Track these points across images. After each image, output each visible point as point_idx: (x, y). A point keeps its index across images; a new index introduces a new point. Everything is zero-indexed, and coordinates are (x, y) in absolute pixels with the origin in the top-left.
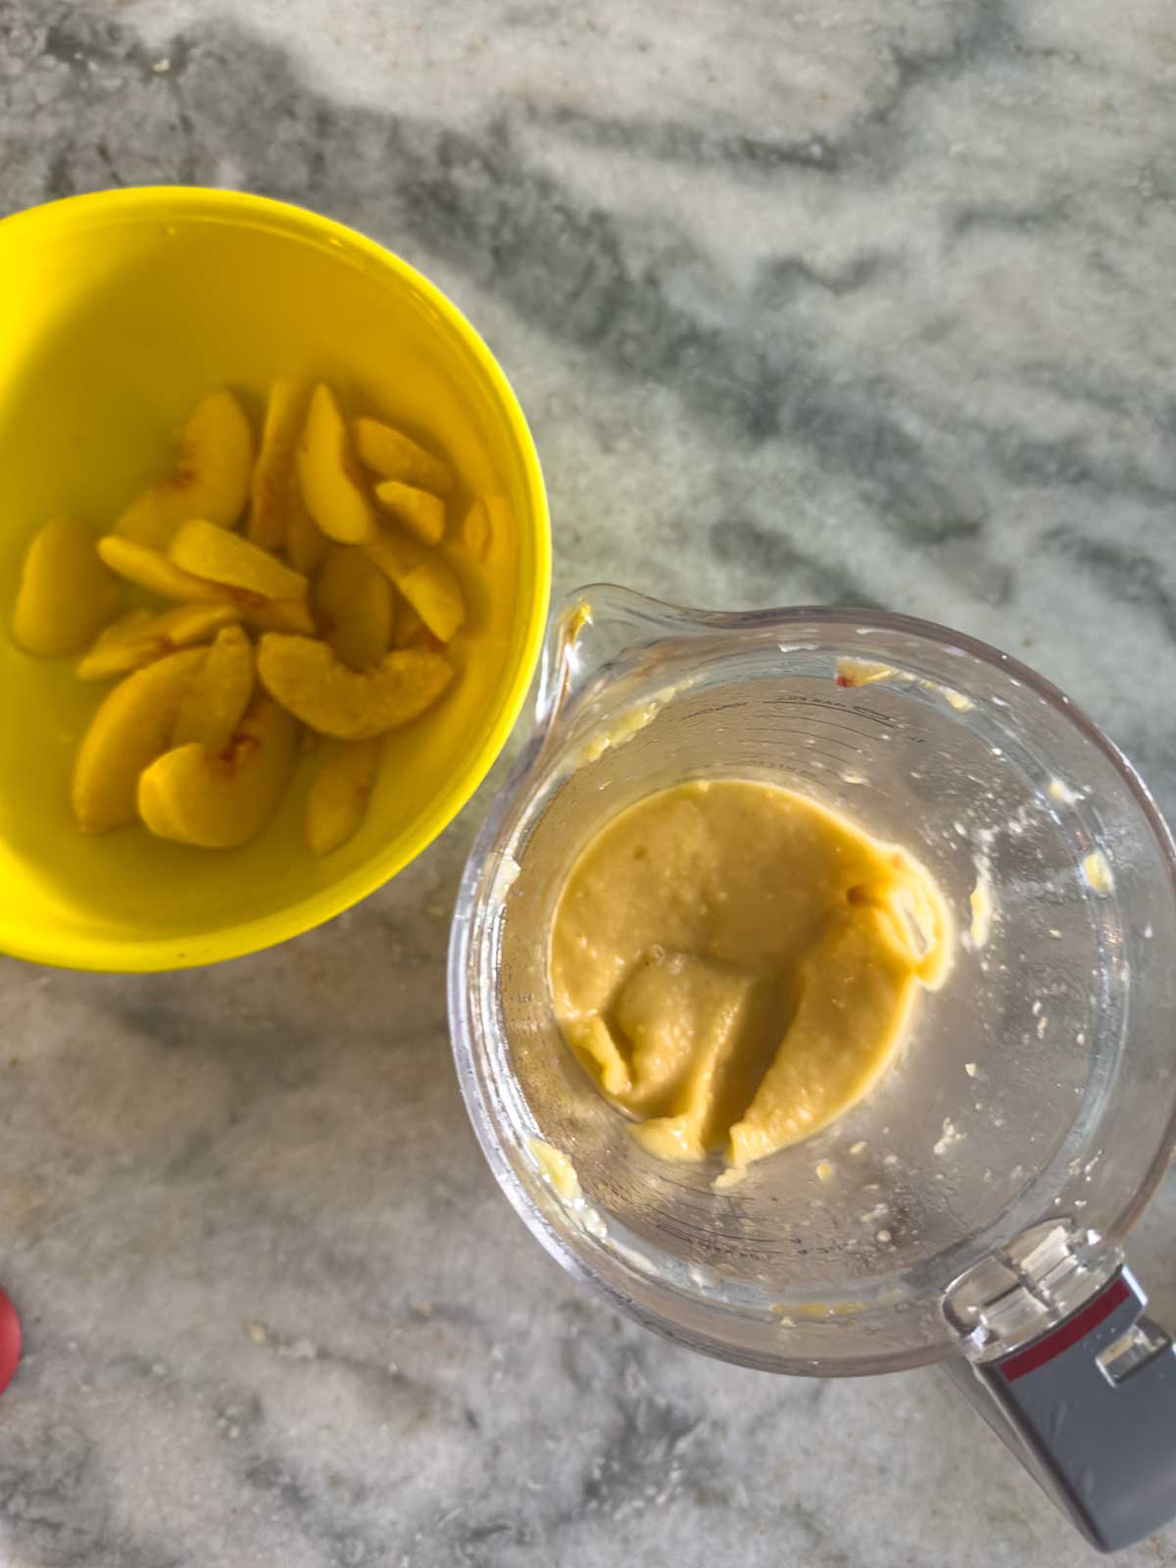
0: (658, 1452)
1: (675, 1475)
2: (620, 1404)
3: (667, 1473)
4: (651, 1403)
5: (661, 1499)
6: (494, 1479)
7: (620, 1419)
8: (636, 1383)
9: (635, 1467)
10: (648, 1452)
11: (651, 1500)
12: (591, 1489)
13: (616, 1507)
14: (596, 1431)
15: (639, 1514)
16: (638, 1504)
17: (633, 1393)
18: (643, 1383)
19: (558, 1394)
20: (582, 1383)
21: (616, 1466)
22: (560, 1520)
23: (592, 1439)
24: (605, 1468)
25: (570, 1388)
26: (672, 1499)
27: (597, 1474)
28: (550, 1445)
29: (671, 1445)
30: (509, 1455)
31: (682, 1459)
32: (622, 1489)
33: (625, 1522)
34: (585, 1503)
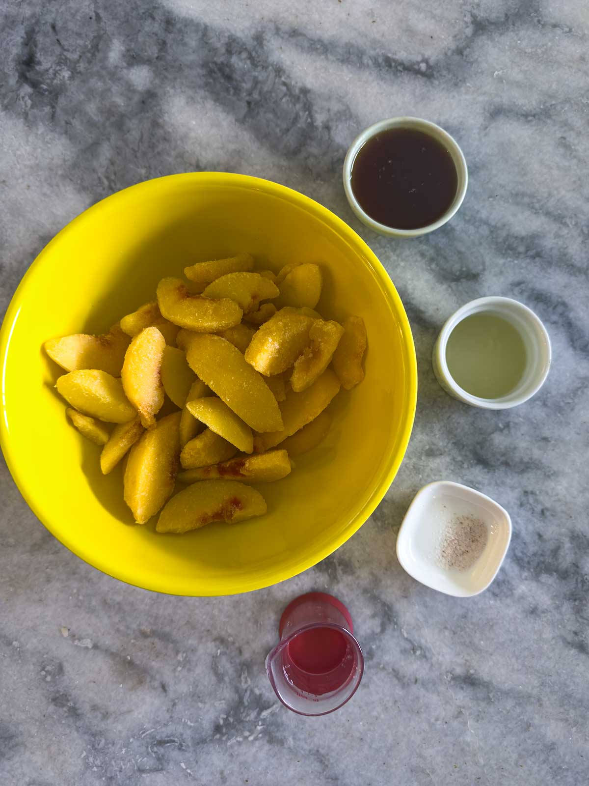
0: (253, 715)
1: (259, 728)
2: (237, 690)
3: (256, 727)
4: (252, 691)
5: (251, 738)
6: (171, 717)
7: (236, 697)
8: (246, 682)
9: (241, 722)
10: (248, 715)
11: (246, 738)
12: (217, 729)
13: (229, 739)
14: (223, 702)
15: (239, 743)
16: (240, 739)
17: (244, 686)
18: (249, 682)
19: (208, 680)
20: (220, 677)
21: (231, 720)
22: (201, 742)
23: (221, 705)
24: (225, 720)
25: (214, 678)
26: (256, 739)
27: (221, 722)
28: (200, 705)
29: (259, 714)
30: (179, 707)
31: (264, 720)
32: (233, 731)
33: (232, 747)
34: (214, 735)
